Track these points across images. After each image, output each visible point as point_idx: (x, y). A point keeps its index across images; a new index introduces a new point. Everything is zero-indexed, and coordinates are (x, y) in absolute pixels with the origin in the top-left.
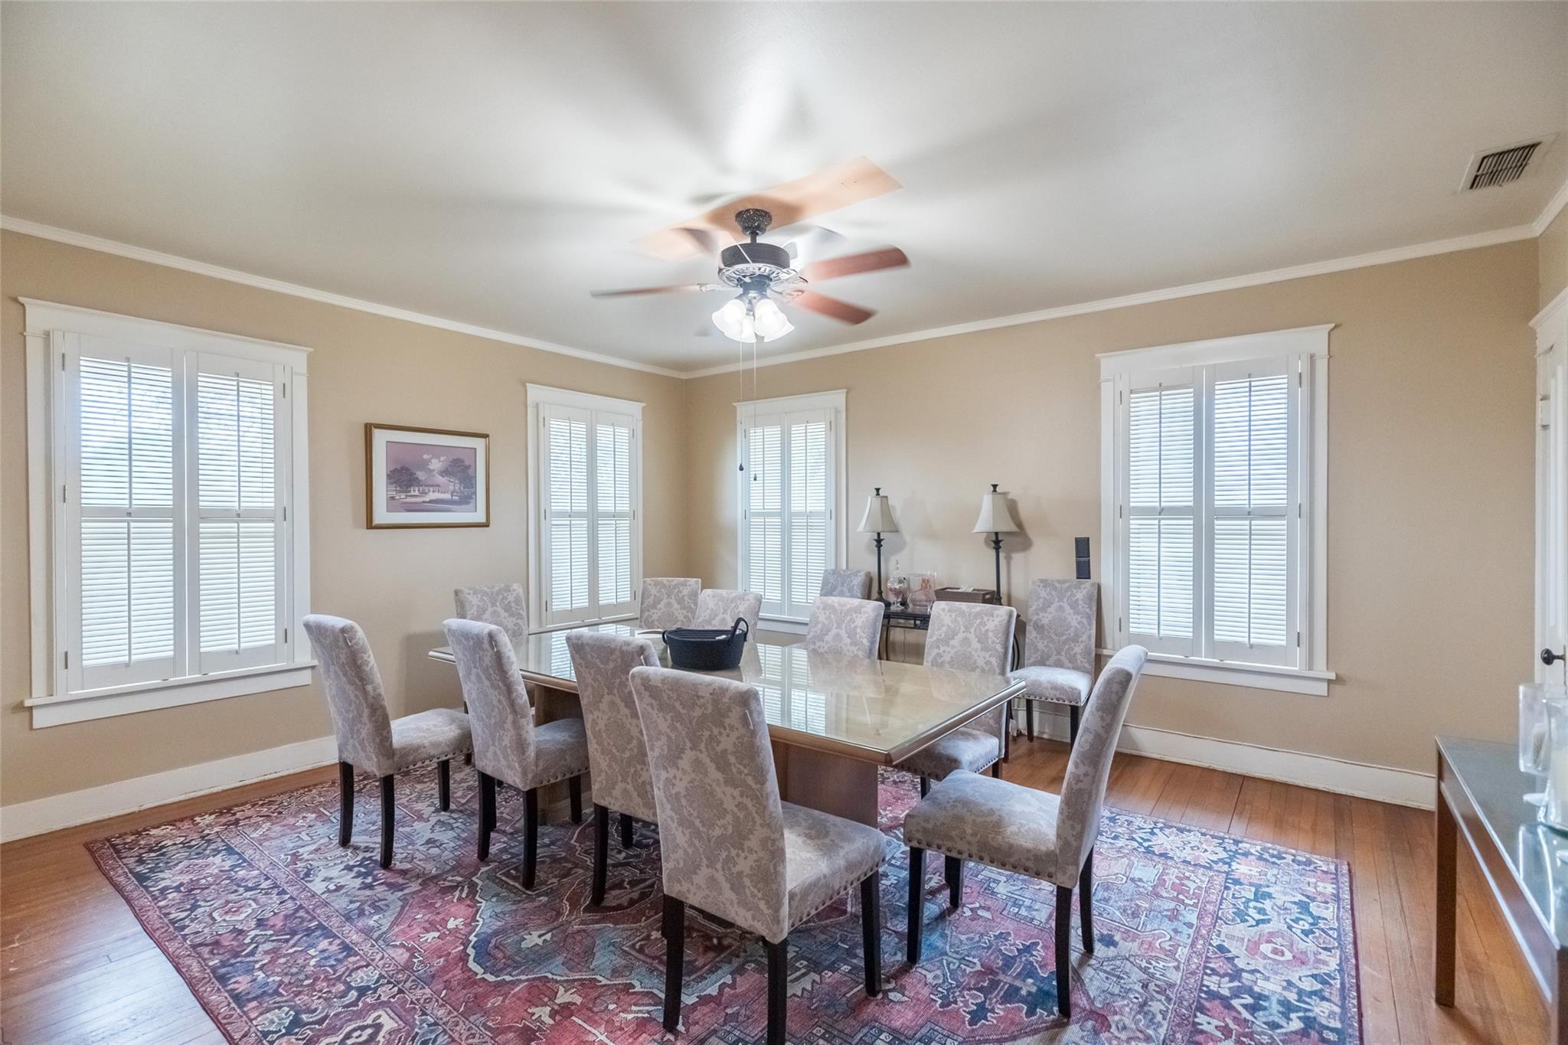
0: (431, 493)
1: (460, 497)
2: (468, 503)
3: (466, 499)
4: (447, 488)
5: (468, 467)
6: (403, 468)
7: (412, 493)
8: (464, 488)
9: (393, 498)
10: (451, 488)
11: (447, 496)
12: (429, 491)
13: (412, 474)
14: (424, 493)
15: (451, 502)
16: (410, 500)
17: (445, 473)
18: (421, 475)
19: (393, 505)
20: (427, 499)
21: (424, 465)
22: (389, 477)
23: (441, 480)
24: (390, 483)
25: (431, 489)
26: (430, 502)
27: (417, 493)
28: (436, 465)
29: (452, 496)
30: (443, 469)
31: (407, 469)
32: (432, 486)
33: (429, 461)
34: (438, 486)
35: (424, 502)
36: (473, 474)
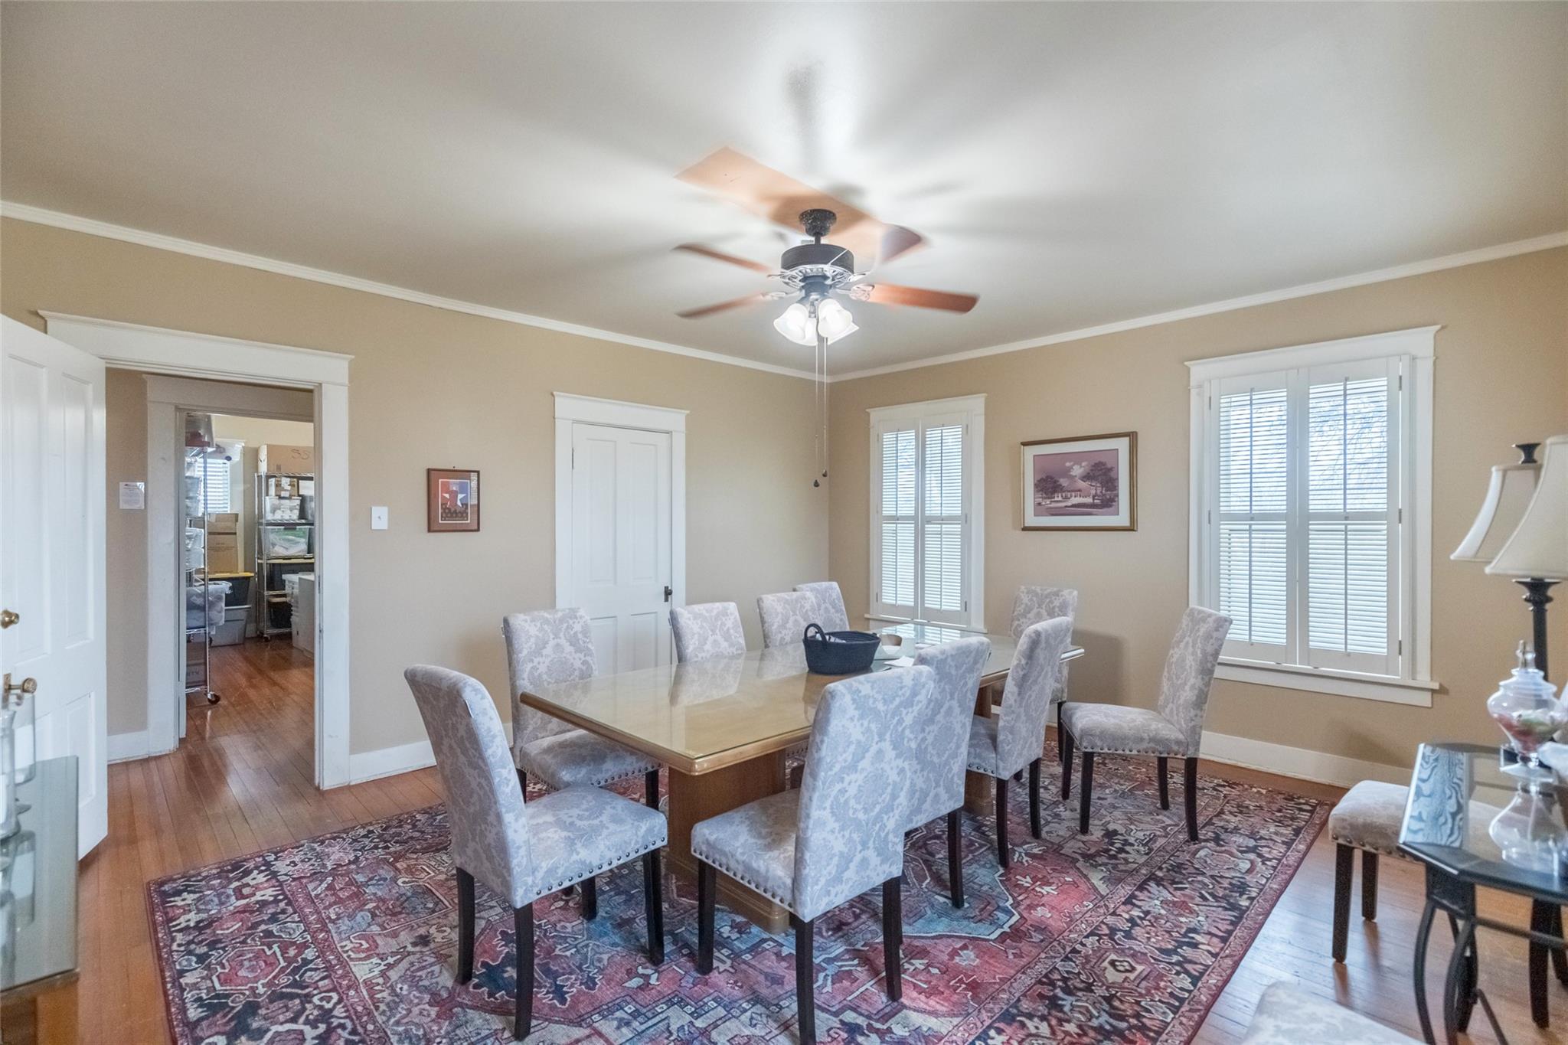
0: (1073, 498)
1: (1102, 501)
2: (1111, 506)
3: (1108, 503)
4: (1090, 492)
5: (1111, 469)
6: (1047, 477)
7: (1056, 499)
8: (1106, 491)
9: (1039, 504)
10: (1093, 492)
11: (1089, 500)
12: (1071, 496)
13: (1055, 482)
14: (1066, 498)
15: (1093, 506)
16: (1054, 505)
17: (1086, 477)
18: (1064, 482)
19: (1039, 509)
20: (1069, 503)
21: (1066, 473)
22: (1036, 486)
23: (1082, 484)
24: (1038, 491)
25: (1073, 494)
26: (1073, 506)
27: (1060, 499)
28: (1078, 471)
29: (1094, 499)
30: (1085, 474)
31: (1052, 478)
32: (1073, 491)
33: (1071, 468)
34: (1080, 491)
35: (1066, 507)
36: (1115, 477)
